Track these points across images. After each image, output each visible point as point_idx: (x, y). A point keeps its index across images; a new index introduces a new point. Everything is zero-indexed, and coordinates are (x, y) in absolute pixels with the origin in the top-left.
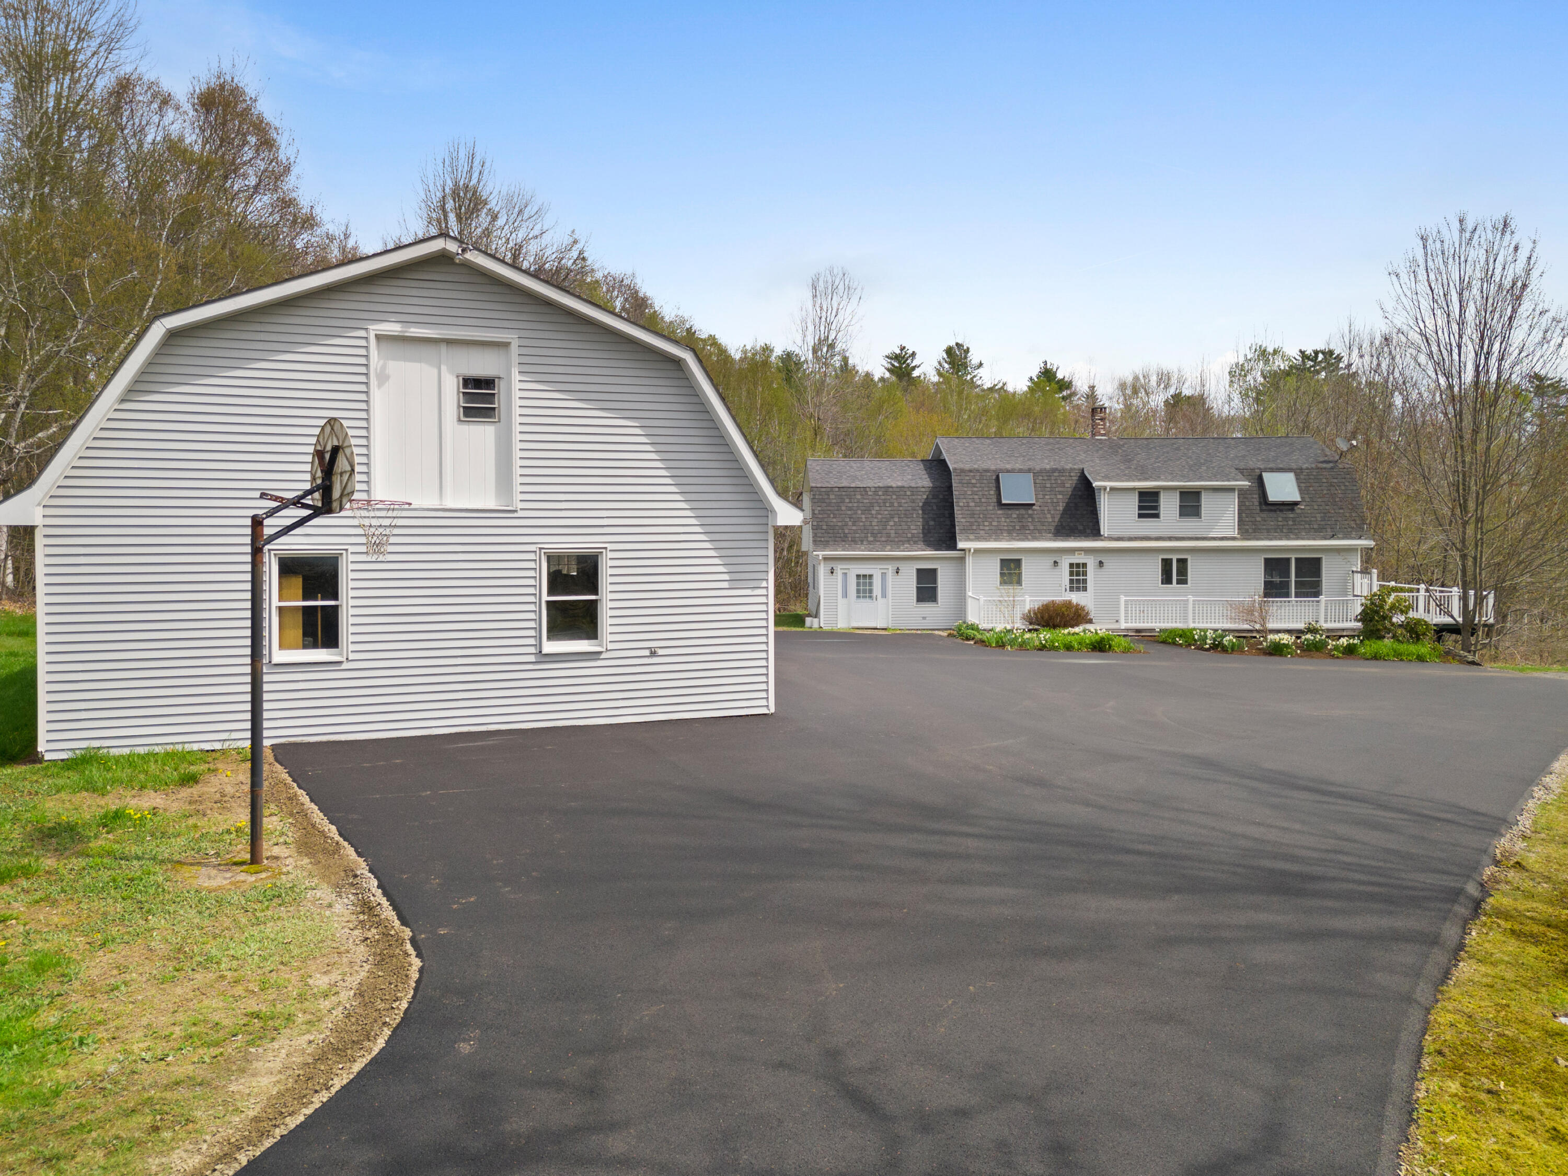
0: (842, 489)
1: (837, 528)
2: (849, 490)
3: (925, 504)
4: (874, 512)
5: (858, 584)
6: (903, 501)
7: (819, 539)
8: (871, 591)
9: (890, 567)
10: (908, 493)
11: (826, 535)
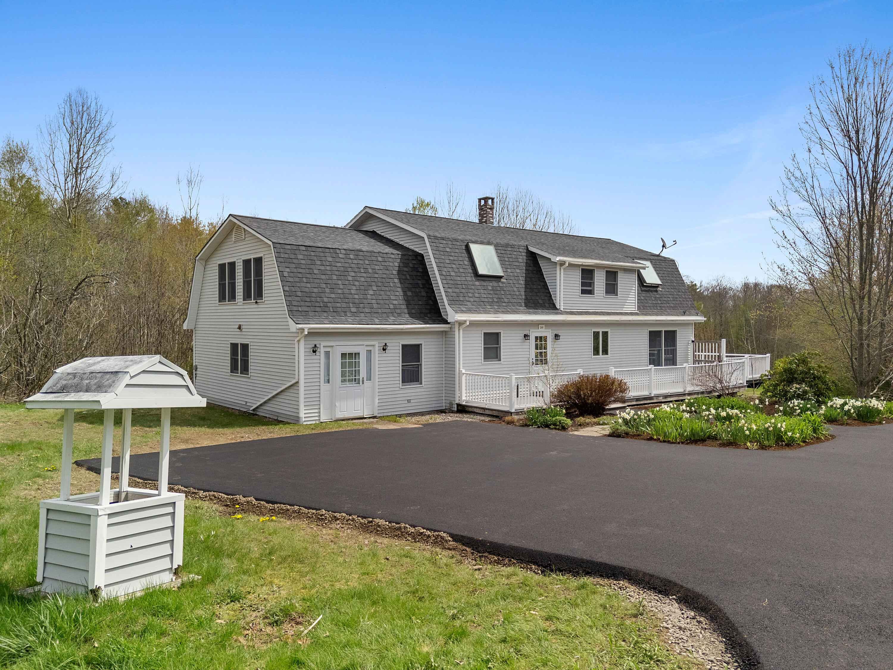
0: (309, 249)
1: (314, 295)
2: (318, 250)
3: (399, 272)
4: (350, 278)
5: (343, 365)
6: (377, 267)
7: (295, 308)
8: (357, 372)
9: (376, 343)
10: (380, 259)
11: (303, 303)
